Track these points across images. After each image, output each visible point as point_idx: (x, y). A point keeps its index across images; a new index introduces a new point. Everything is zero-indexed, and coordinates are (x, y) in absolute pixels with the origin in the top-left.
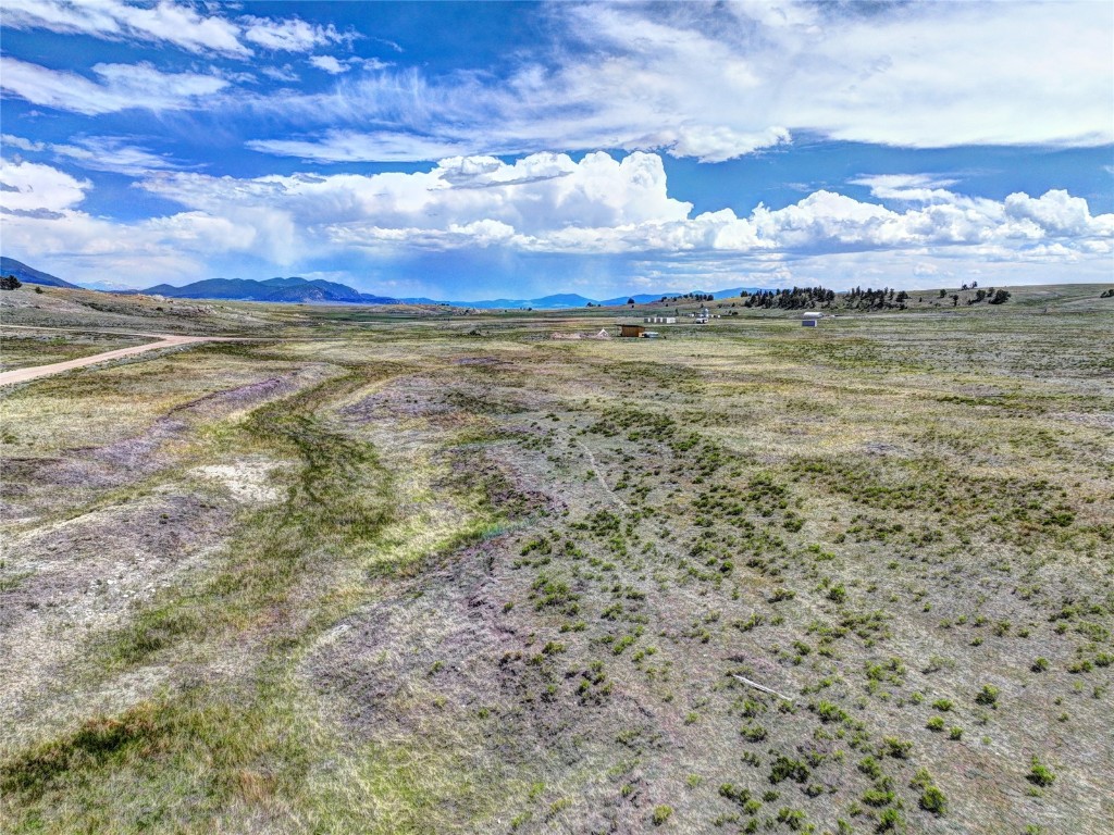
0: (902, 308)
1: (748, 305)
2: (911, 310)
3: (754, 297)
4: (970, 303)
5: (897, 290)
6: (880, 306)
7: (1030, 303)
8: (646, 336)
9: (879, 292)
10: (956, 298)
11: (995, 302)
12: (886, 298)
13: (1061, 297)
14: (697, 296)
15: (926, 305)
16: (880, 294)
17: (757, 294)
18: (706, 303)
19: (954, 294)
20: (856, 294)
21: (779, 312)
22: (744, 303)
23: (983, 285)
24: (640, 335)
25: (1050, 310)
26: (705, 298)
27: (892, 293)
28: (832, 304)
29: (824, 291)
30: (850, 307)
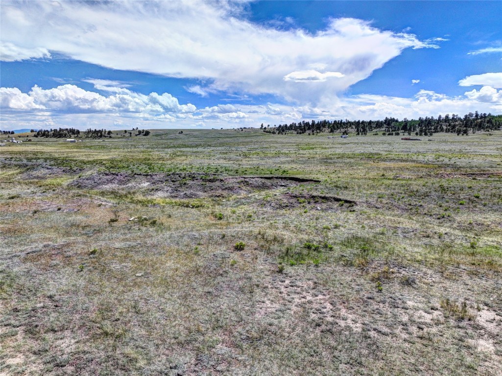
0: (110, 137)
1: (35, 136)
2: (114, 138)
3: (38, 132)
4: (136, 135)
5: (107, 130)
6: (101, 136)
7: (157, 135)
9: (100, 131)
10: (131, 133)
11: (145, 135)
12: (103, 133)
13: (167, 133)
14: (4, 132)
15: (120, 136)
16: (100, 132)
17: (40, 131)
18: (10, 135)
20: (89, 132)
21: (55, 139)
22: (33, 135)
23: (140, 129)
25: (163, 138)
26: (9, 132)
27: (105, 131)
28: (79, 136)
29: (74, 130)
30: (87, 137)
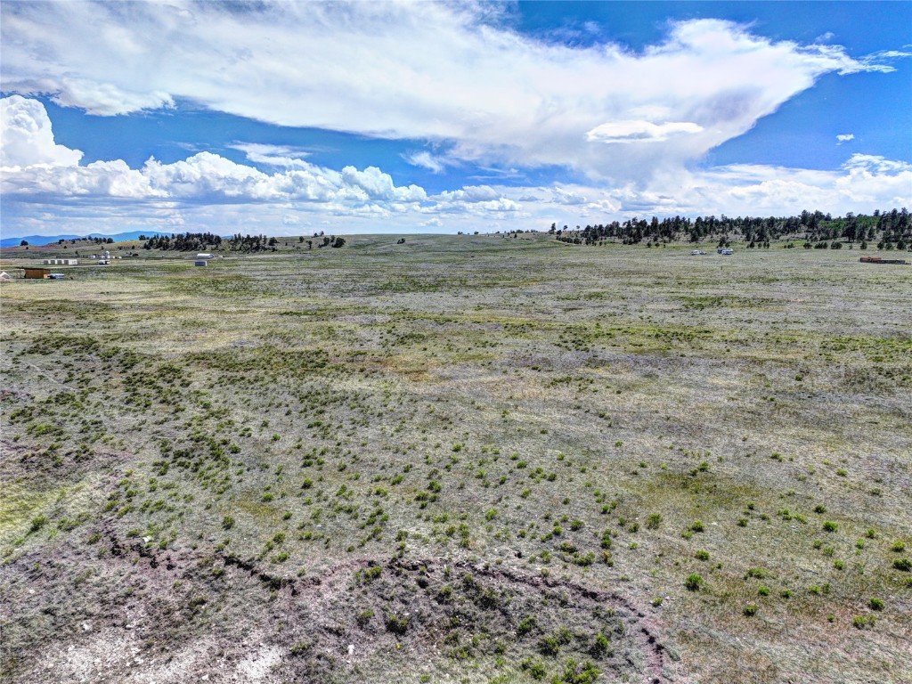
0: (274, 250)
1: (146, 247)
2: (280, 252)
3: (151, 241)
4: (320, 246)
5: (269, 236)
6: (257, 248)
7: (357, 247)
8: (52, 278)
9: (256, 238)
10: (310, 243)
11: (336, 246)
12: (261, 242)
13: (375, 243)
14: (96, 239)
15: (290, 248)
16: (256, 239)
17: (155, 238)
18: (105, 245)
19: (308, 240)
20: (237, 239)
21: (177, 253)
22: (142, 246)
23: (328, 234)
24: (46, 276)
25: (369, 252)
26: (105, 240)
27: (265, 239)
28: (220, 247)
29: (212, 236)
30: (234, 250)
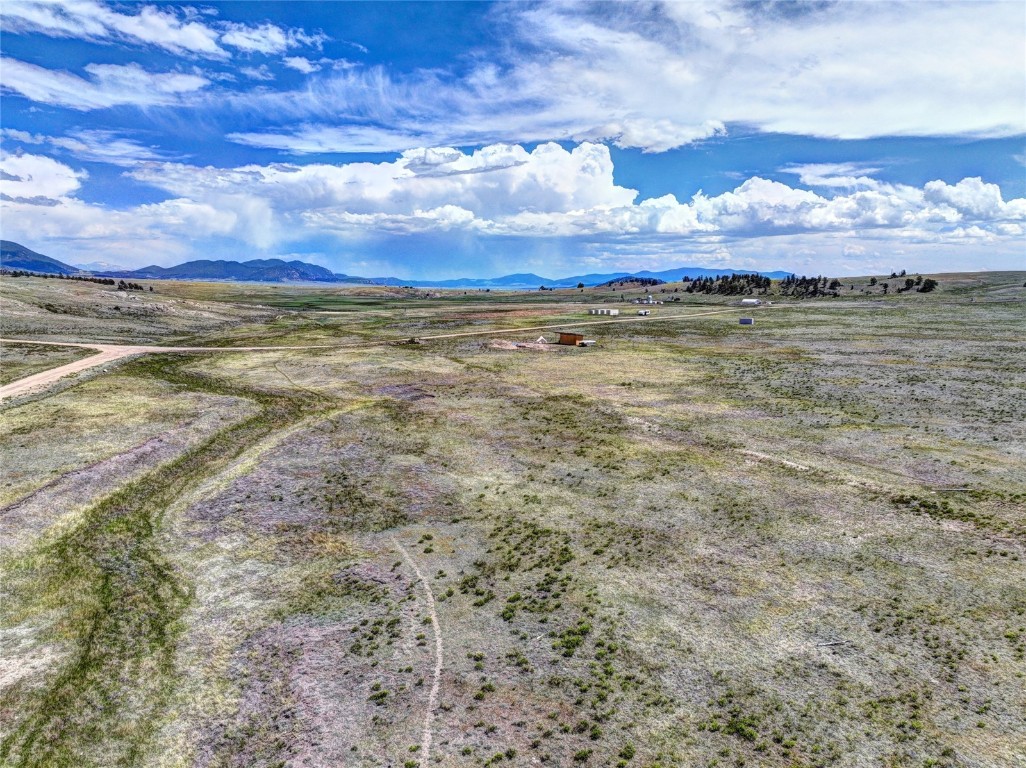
0: (835, 295)
1: (689, 290)
2: (844, 298)
3: (695, 283)
4: (900, 292)
5: (830, 278)
6: (814, 294)
7: (956, 291)
9: (813, 280)
10: (886, 286)
11: (924, 291)
12: (820, 285)
13: (985, 285)
14: (642, 279)
15: (857, 292)
16: (814, 282)
17: (699, 280)
18: (650, 288)
19: (884, 282)
20: (790, 281)
21: (720, 298)
22: (685, 288)
23: (911, 272)
25: (976, 300)
26: (650, 281)
27: (825, 281)
28: (769, 291)
29: (761, 277)
30: (785, 294)
